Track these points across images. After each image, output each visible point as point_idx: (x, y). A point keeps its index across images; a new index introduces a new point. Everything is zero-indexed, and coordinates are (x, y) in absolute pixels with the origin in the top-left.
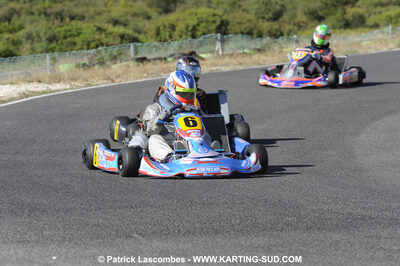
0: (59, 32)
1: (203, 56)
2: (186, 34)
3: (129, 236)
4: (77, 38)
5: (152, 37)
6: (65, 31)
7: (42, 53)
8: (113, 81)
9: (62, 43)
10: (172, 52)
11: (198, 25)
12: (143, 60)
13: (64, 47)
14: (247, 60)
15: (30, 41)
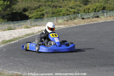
0: (55, 11)
1: (101, 17)
2: (93, 11)
4: (60, 13)
5: (83, 12)
6: (57, 11)
7: (50, 17)
8: (77, 24)
9: (56, 15)
10: (92, 16)
11: (97, 8)
12: (83, 19)
15: (47, 14)
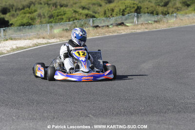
0: (55, 13)
1: (127, 24)
2: (119, 14)
3: (87, 116)
4: (63, 17)
5: (102, 15)
6: (58, 12)
7: (45, 23)
9: (56, 19)
10: (112, 23)
11: (126, 9)
12: (97, 27)
13: (57, 21)
14: (150, 26)
15: (40, 18)
